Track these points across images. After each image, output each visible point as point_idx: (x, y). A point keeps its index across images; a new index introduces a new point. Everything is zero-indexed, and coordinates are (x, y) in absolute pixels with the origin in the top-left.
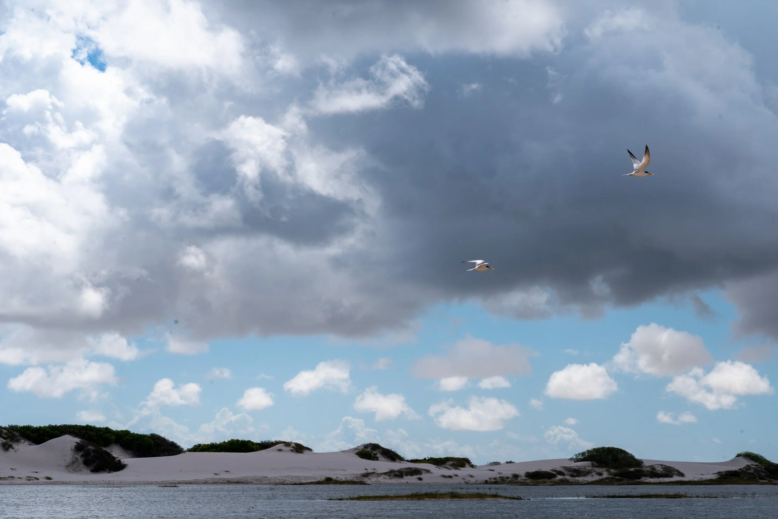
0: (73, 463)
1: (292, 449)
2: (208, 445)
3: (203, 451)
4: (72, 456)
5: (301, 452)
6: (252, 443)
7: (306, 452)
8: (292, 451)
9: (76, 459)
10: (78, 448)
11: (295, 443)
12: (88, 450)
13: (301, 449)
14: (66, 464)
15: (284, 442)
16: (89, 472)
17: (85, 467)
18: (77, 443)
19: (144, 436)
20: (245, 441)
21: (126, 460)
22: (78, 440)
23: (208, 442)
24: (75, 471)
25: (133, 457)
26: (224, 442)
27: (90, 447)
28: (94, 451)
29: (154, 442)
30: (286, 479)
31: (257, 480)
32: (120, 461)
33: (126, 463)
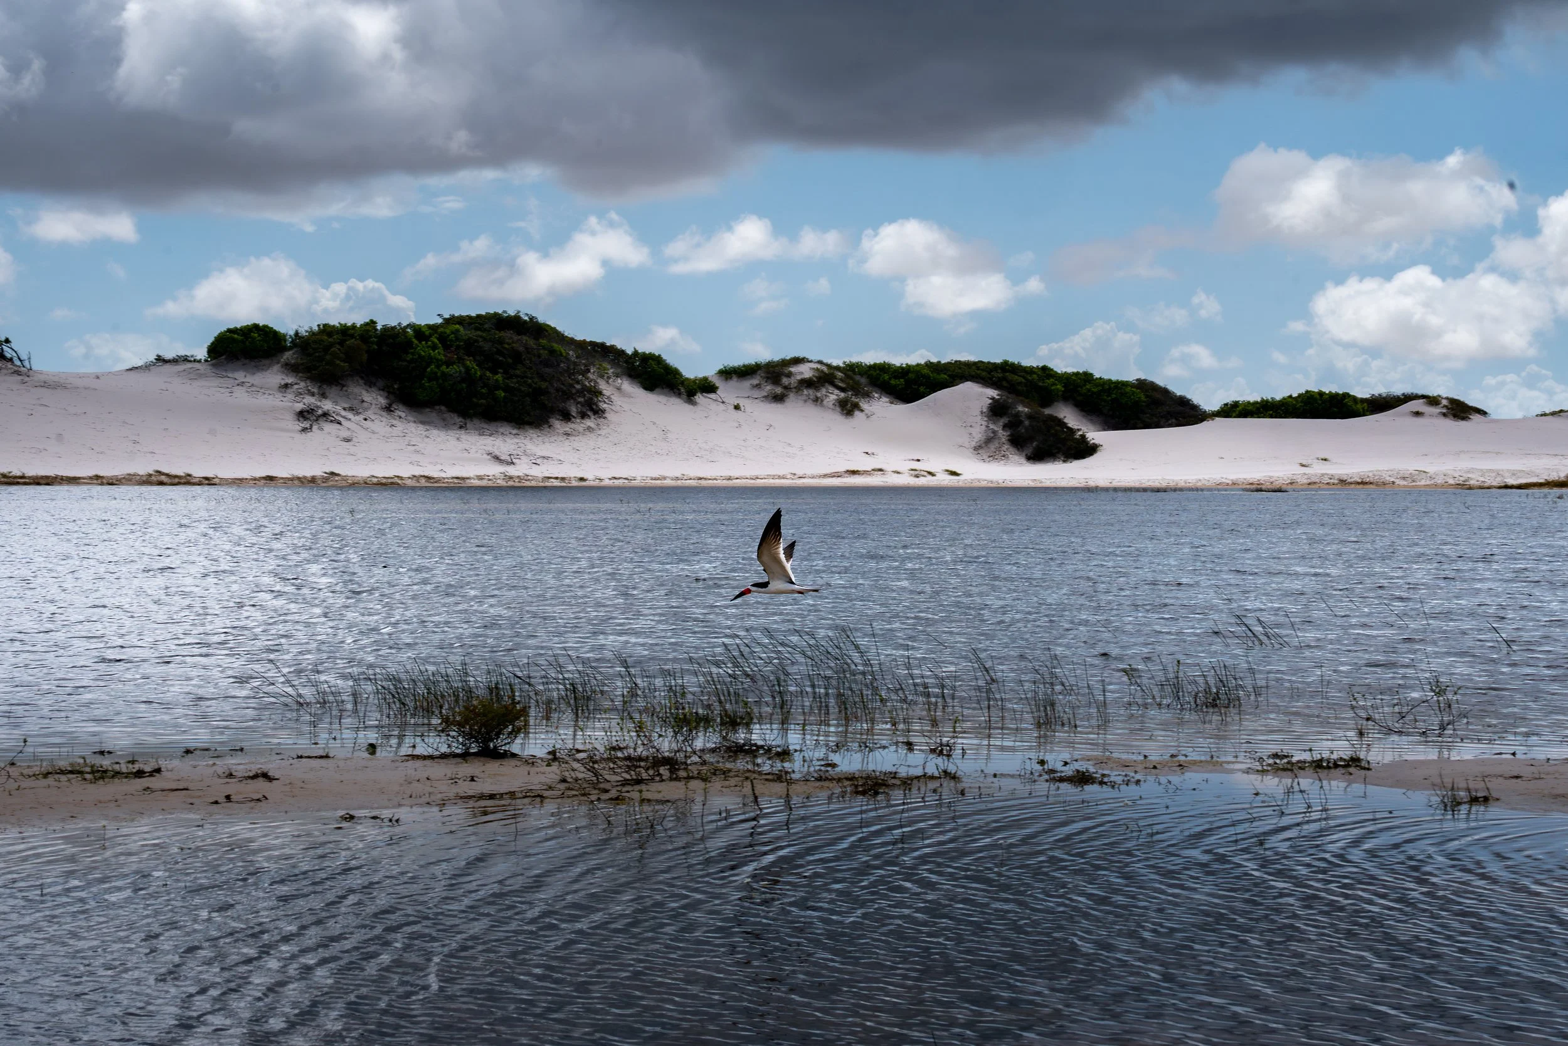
0: (988, 441)
1: (1444, 411)
2: (1256, 403)
3: (1245, 416)
4: (984, 428)
5: (1463, 419)
6: (1354, 398)
7: (1476, 417)
8: (1444, 415)
9: (994, 432)
10: (996, 410)
11: (1447, 398)
12: (1018, 415)
13: (1464, 412)
14: (974, 444)
15: (1423, 397)
16: (1023, 460)
17: (1012, 449)
18: (993, 398)
19: (1120, 386)
20: (1337, 394)
21: (1095, 436)
22: (993, 393)
23: (1254, 397)
24: (992, 457)
25: (1104, 430)
26: (1290, 397)
27: (1020, 408)
28: (1030, 417)
29: (1147, 396)
30: (1470, 476)
31: (1404, 478)
32: (1083, 437)
33: (1096, 441)
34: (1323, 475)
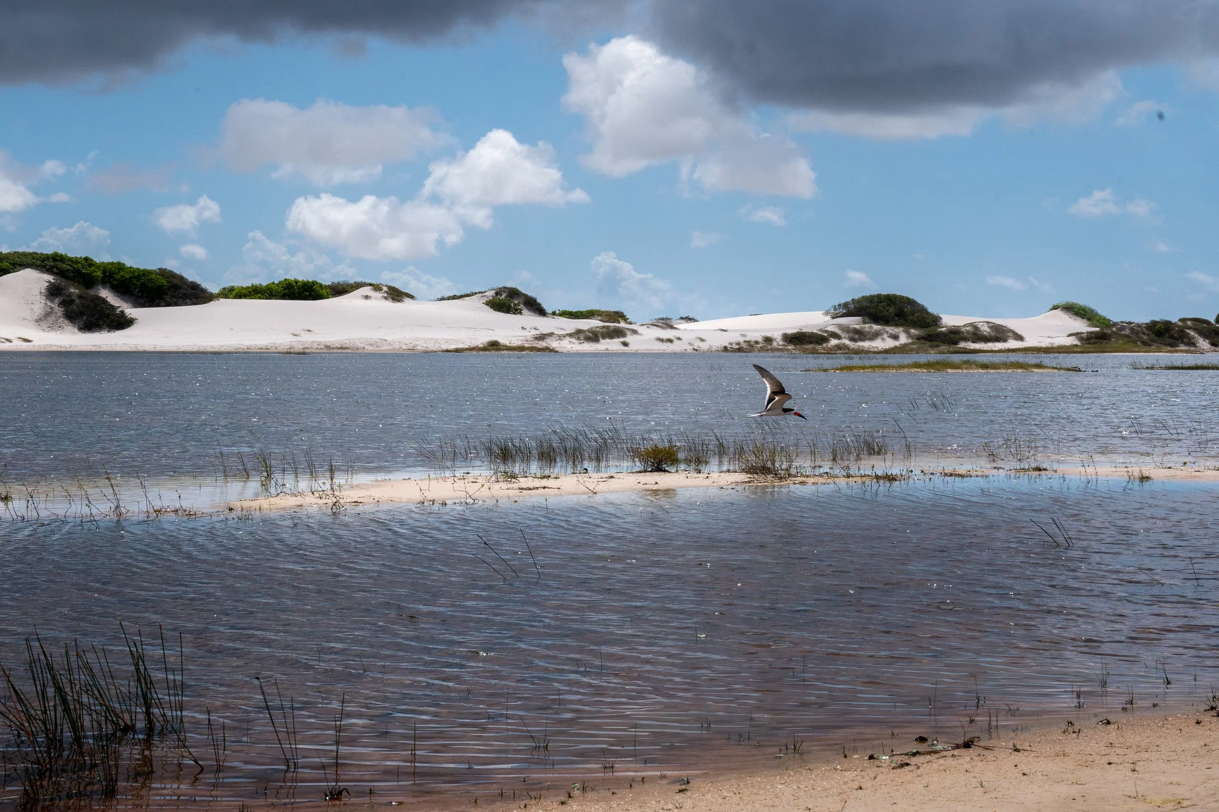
0: (47, 315)
1: (386, 295)
2: (248, 288)
3: (240, 297)
4: (43, 305)
5: (399, 301)
6: (321, 285)
7: (407, 300)
8: (386, 298)
9: (51, 308)
10: (53, 292)
11: (386, 286)
12: (70, 295)
13: (398, 296)
14: (35, 317)
15: (370, 285)
16: (76, 330)
17: (66, 321)
18: (49, 282)
19: (146, 273)
20: (309, 282)
21: (131, 312)
22: (50, 278)
23: (247, 283)
24: (51, 328)
25: (135, 307)
26: (273, 283)
27: (72, 290)
28: (80, 297)
29: (168, 282)
30: (417, 343)
31: (371, 345)
32: (122, 312)
33: (133, 316)
34: (313, 342)
